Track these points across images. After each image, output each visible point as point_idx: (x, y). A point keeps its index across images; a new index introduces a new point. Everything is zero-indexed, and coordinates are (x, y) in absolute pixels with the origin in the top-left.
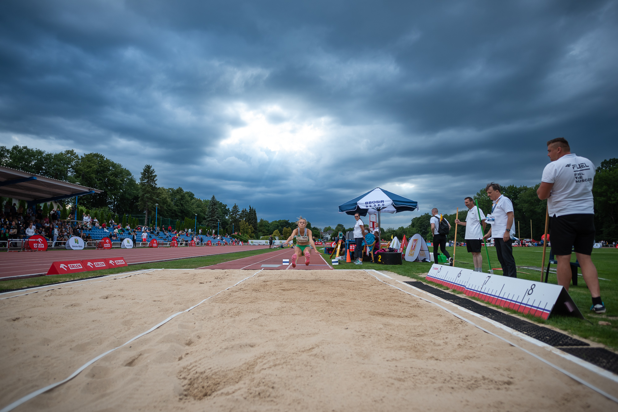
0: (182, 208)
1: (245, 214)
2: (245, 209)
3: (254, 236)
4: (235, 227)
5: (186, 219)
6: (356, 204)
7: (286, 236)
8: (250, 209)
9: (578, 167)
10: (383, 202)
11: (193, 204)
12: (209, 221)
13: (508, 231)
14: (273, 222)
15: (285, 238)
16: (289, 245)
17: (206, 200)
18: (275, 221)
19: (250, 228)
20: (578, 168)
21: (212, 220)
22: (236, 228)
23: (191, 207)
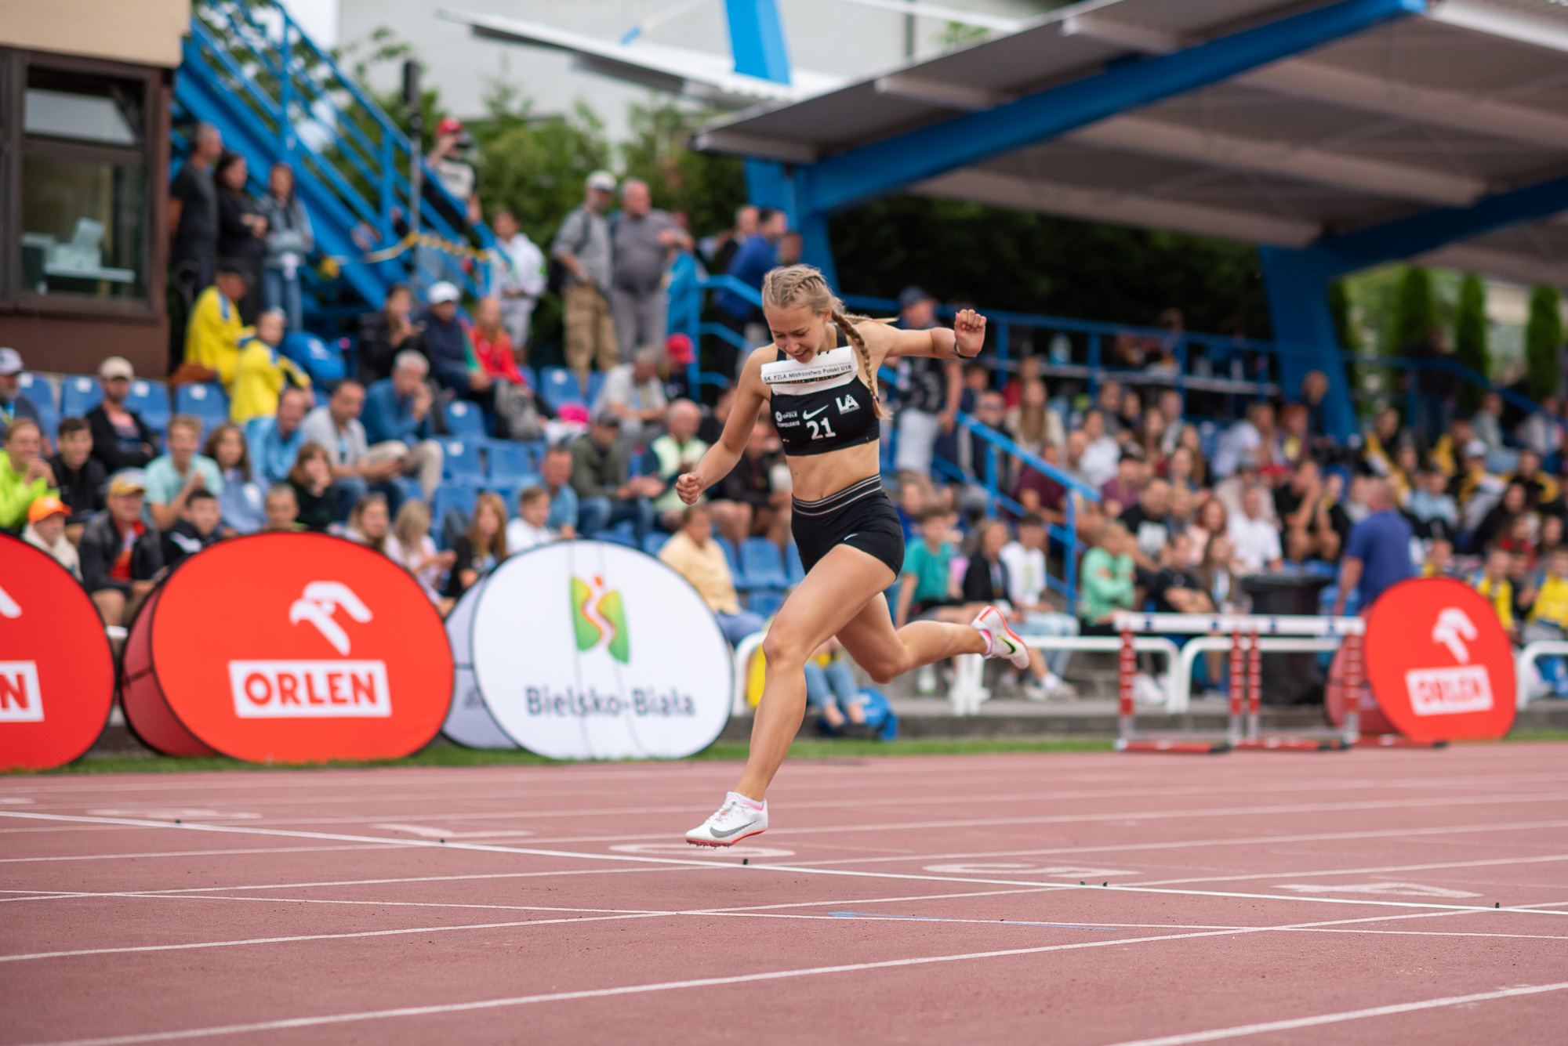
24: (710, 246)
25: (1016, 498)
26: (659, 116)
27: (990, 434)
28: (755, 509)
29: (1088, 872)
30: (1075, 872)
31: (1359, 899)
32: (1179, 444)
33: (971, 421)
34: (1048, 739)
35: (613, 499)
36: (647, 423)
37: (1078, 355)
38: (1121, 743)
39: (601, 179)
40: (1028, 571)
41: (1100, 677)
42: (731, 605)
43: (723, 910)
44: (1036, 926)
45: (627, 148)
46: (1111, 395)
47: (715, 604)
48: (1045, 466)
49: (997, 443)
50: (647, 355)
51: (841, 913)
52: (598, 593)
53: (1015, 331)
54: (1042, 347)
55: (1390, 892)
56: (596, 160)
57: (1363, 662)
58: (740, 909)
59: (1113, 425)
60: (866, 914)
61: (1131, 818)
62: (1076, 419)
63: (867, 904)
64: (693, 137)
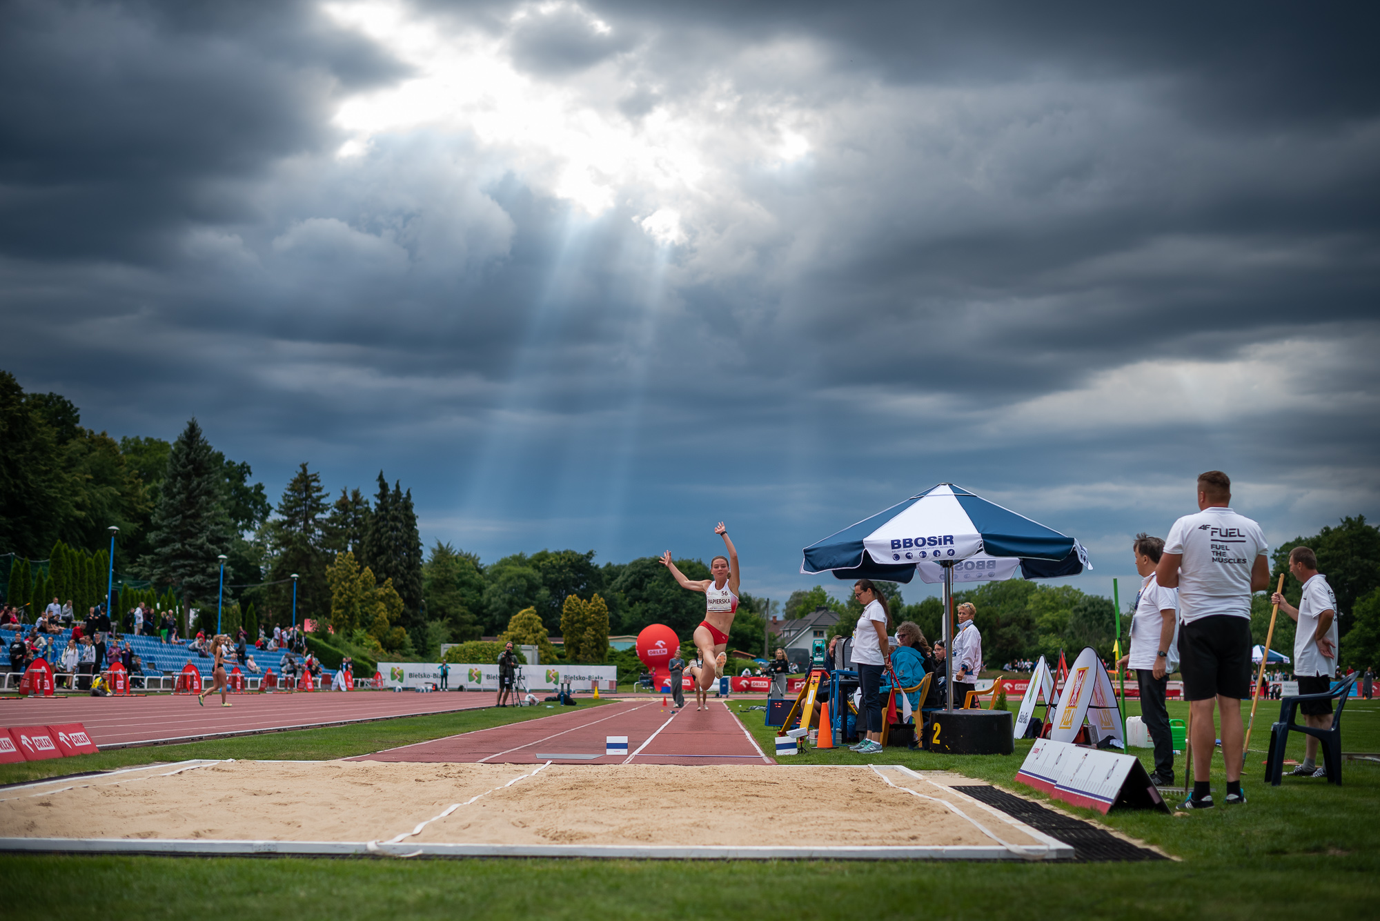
0: (16, 486)
1: (355, 520)
2: (356, 494)
3: (408, 639)
4: (303, 591)
5: (58, 549)
6: (860, 545)
7: (581, 641)
8: (383, 495)
9: (1224, 534)
10: (952, 543)
11: (71, 464)
12: (166, 560)
13: (1162, 655)
14: (505, 562)
15: (572, 651)
16: (596, 694)
17: (137, 441)
18: (515, 558)
19: (382, 599)
20: (1222, 536)
21: (185, 555)
22: (309, 600)
23: (60, 480)
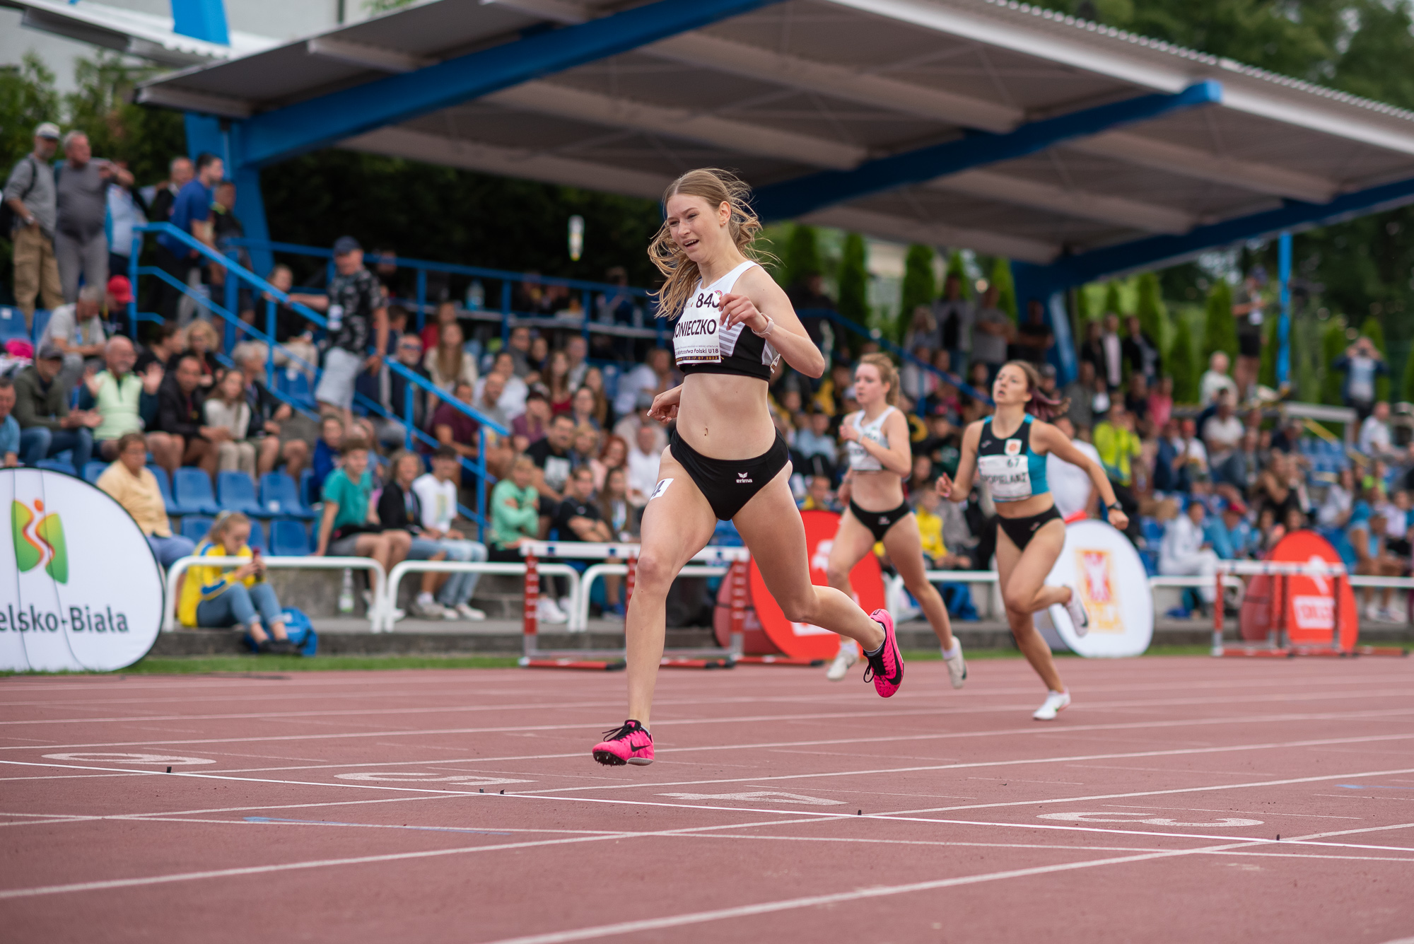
24: (149, 193)
25: (433, 434)
26: (104, 70)
27: (408, 373)
28: (188, 438)
29: (488, 780)
30: (475, 780)
31: (735, 806)
32: (583, 385)
33: (392, 360)
34: (457, 655)
35: (53, 429)
36: (88, 358)
37: (490, 302)
38: (525, 661)
39: (47, 129)
40: (442, 499)
41: (506, 599)
42: (164, 529)
43: (146, 815)
44: (436, 831)
45: (73, 99)
46: (521, 339)
47: (148, 528)
48: (458, 403)
49: (415, 381)
50: (89, 295)
51: (255, 818)
52: (38, 516)
53: (433, 278)
54: (458, 294)
55: (763, 799)
56: (45, 111)
57: (748, 587)
58: (162, 814)
59: (523, 367)
60: (279, 819)
61: (530, 730)
62: (488, 360)
63: (281, 809)
64: (137, 92)
